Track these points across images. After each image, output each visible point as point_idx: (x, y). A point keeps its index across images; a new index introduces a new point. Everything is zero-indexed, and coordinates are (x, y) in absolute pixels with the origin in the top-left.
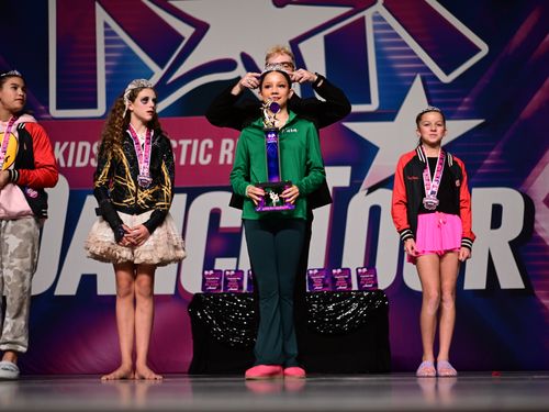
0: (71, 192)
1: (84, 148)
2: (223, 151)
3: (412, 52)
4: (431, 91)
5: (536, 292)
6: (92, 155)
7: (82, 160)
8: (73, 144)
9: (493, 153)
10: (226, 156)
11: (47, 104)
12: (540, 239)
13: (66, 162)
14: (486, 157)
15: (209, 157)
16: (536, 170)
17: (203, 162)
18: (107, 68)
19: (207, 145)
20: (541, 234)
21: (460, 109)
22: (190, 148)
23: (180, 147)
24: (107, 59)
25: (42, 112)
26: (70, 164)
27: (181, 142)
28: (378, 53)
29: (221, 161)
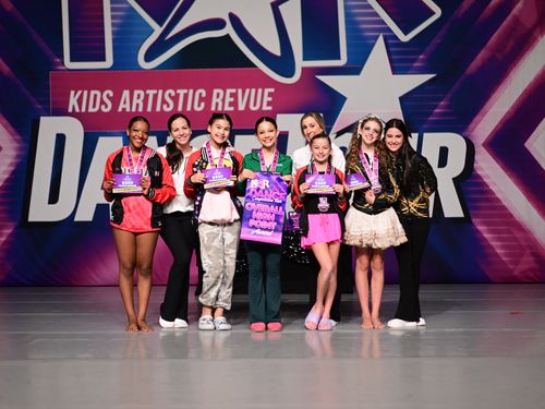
0: (85, 134)
1: (95, 96)
2: (215, 100)
3: (376, 15)
4: (392, 49)
5: (474, 220)
6: (102, 102)
7: (94, 106)
8: (86, 93)
9: (442, 103)
10: (217, 104)
11: (61, 56)
12: (479, 177)
13: (80, 108)
14: (436, 107)
15: (203, 104)
16: (477, 118)
17: (197, 109)
18: (113, 25)
19: (200, 94)
20: (479, 172)
21: (416, 64)
22: (186, 96)
23: (177, 95)
24: (113, 17)
25: (57, 64)
26: (83, 110)
27: (178, 91)
28: (347, 15)
29: (213, 108)
